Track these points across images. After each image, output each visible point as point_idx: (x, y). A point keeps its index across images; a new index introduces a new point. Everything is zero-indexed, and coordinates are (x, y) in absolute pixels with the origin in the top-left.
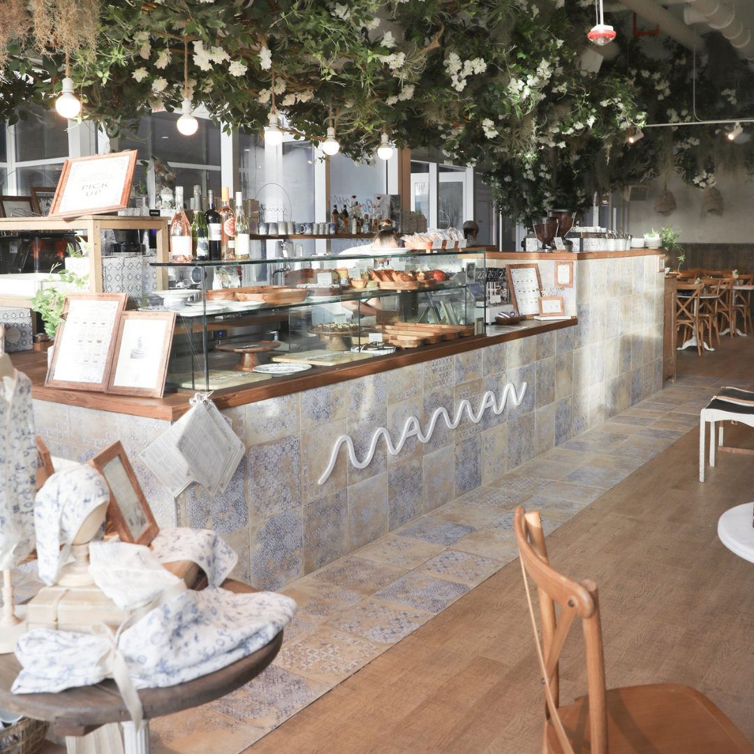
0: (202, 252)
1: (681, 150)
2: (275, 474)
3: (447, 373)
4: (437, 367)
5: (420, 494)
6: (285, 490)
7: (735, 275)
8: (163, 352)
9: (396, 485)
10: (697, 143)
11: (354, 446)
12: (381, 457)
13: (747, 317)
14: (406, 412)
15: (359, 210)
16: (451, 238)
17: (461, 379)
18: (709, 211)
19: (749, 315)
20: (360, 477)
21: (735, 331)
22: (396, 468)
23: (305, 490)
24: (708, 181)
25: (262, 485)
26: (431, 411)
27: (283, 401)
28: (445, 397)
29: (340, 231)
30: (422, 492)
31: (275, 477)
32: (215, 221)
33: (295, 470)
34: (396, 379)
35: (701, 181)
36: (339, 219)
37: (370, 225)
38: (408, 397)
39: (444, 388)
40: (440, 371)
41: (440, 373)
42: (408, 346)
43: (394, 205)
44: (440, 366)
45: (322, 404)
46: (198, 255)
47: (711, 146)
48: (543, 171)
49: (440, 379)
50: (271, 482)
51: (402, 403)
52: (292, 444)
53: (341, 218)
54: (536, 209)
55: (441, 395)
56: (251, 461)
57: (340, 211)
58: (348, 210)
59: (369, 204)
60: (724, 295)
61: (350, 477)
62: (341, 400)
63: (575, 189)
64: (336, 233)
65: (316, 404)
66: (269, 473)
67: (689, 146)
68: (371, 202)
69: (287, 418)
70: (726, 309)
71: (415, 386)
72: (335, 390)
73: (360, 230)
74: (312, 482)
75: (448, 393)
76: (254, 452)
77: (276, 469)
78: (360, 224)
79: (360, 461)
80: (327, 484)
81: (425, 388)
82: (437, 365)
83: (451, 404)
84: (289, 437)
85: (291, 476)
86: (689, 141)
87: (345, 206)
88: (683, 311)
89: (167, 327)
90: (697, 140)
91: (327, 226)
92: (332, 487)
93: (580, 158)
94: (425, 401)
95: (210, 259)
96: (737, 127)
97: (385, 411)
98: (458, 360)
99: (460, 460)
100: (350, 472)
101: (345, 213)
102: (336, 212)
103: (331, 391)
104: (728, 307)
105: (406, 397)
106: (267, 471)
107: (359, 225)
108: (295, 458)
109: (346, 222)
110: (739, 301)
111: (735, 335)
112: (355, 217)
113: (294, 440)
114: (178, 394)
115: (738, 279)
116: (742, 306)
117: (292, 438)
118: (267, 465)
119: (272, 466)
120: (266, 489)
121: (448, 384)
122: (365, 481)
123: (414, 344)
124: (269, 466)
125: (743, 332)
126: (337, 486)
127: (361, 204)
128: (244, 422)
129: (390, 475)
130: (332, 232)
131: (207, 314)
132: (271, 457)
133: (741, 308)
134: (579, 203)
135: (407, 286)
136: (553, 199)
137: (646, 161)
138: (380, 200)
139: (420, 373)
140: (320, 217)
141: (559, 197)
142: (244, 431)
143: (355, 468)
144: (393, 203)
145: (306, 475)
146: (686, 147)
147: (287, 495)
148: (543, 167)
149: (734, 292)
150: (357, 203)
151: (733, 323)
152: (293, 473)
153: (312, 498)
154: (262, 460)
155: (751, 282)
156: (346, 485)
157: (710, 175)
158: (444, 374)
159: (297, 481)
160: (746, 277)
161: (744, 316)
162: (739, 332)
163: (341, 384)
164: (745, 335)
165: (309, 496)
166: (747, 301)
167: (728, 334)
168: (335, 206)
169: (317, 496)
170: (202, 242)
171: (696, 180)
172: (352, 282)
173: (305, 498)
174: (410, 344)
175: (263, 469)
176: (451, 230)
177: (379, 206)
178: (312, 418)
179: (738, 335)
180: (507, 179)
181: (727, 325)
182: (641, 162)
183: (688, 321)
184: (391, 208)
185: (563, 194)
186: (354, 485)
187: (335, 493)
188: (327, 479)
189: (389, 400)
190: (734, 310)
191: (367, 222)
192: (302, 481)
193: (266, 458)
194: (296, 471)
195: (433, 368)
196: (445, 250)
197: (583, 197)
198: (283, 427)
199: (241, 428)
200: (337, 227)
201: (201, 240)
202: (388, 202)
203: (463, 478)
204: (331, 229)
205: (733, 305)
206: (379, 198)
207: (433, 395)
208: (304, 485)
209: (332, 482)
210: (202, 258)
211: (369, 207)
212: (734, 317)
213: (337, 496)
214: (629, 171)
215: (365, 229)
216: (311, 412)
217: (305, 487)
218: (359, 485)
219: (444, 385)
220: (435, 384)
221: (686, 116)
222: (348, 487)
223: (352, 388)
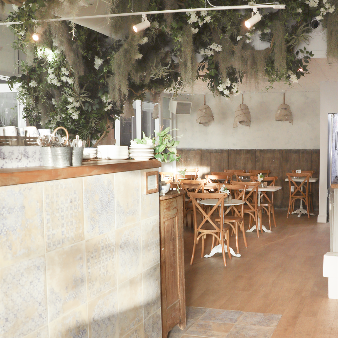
1: (206, 58)
7: (260, 178)
10: (219, 49)
13: (271, 214)
18: (240, 122)
19: (273, 212)
21: (261, 228)
24: (232, 90)
35: (225, 89)
47: (233, 53)
48: (64, 75)
54: (64, 116)
60: (252, 196)
63: (100, 95)
67: (211, 53)
70: (253, 210)
86: (211, 47)
88: (207, 221)
90: (219, 46)
93: (104, 62)
96: (255, 14)
104: (254, 207)
110: (264, 200)
111: (262, 232)
115: (263, 181)
116: (267, 205)
125: (268, 229)
133: (265, 207)
134: (106, 109)
136: (77, 105)
137: (167, 65)
141: (84, 103)
146: (209, 53)
148: (64, 71)
149: (259, 193)
151: (259, 222)
155: (273, 183)
157: (234, 84)
160: (269, 179)
161: (269, 214)
162: (264, 228)
164: (270, 231)
166: (271, 200)
167: (255, 231)
171: (221, 88)
179: (264, 231)
180: (33, 84)
181: (254, 223)
182: (163, 66)
183: (213, 231)
185: (88, 100)
190: (259, 210)
197: (109, 104)
205: (259, 205)
212: (260, 215)
214: (152, 76)
221: (206, 16)
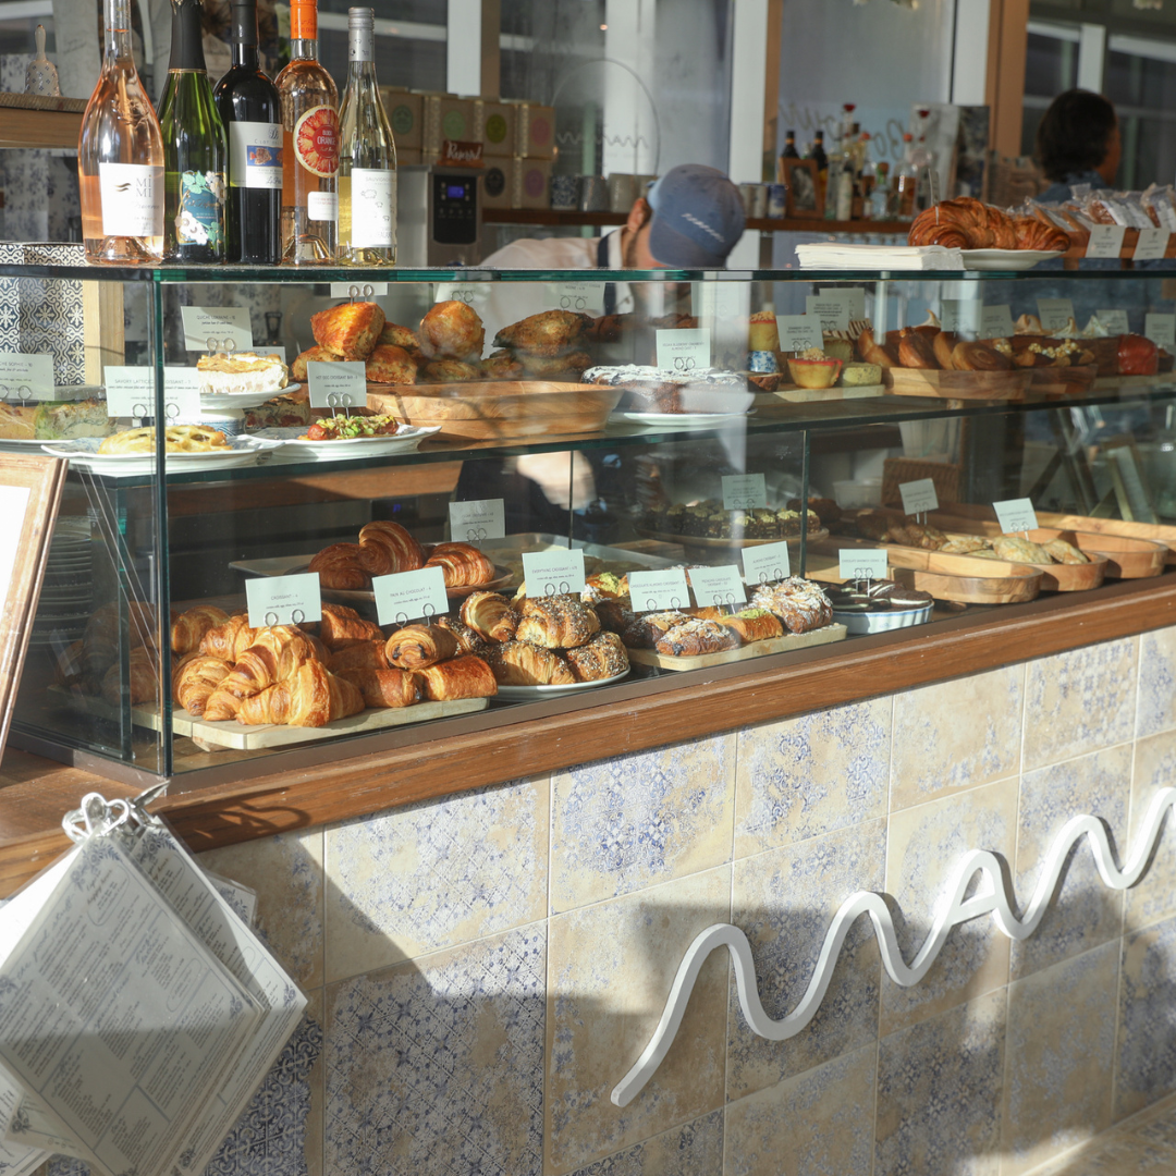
0: (195, 230)
2: (439, 1079)
3: (1113, 695)
4: (1078, 675)
5: (991, 1114)
6: (475, 1135)
8: (10, 612)
9: (908, 1089)
11: (756, 961)
12: (855, 995)
14: (956, 833)
15: (861, 150)
16: (1156, 223)
17: (1160, 718)
20: (776, 1067)
22: (907, 1030)
23: (558, 1129)
25: (385, 1122)
26: (1046, 828)
27: (481, 809)
28: (1100, 778)
29: (799, 210)
30: (1001, 1108)
31: (440, 1089)
32: (254, 114)
33: (522, 1059)
34: (926, 719)
36: (799, 173)
37: (891, 193)
38: (966, 781)
39: (1097, 747)
40: (1088, 688)
41: (1088, 696)
42: (975, 597)
43: (968, 138)
44: (1089, 672)
45: (638, 812)
46: (181, 242)
49: (1087, 719)
50: (423, 1107)
51: (945, 801)
52: (513, 963)
53: (807, 171)
55: (1086, 771)
56: (341, 1035)
57: (804, 150)
58: (830, 148)
59: (896, 134)
61: (737, 1070)
62: (717, 797)
64: (788, 215)
65: (613, 814)
66: (413, 1077)
68: (900, 128)
69: (494, 871)
71: (994, 743)
72: (690, 763)
73: (862, 208)
74: (589, 1096)
75: (1110, 763)
76: (356, 1001)
77: (445, 1058)
78: (862, 190)
79: (776, 1013)
80: (646, 1102)
81: (1031, 750)
82: (1077, 668)
83: (1121, 804)
84: (501, 939)
85: (503, 1081)
87: (820, 135)
89: (31, 513)
91: (761, 194)
92: (666, 1112)
94: (1028, 794)
95: (233, 257)
97: (878, 832)
98: (1153, 652)
99: (1141, 993)
100: (735, 1054)
101: (819, 155)
102: (791, 152)
103: (677, 768)
105: (959, 781)
106: (405, 1069)
107: (860, 193)
108: (523, 1016)
109: (821, 183)
112: (849, 168)
113: (524, 948)
114: (70, 771)
117: (514, 941)
118: (406, 1044)
119: (429, 1049)
120: (399, 1137)
121: (1111, 735)
122: (791, 1084)
123: (999, 592)
124: (415, 1051)
126: (683, 1106)
127: (872, 132)
128: (313, 890)
129: (886, 1057)
130: (776, 210)
131: (171, 468)
132: (423, 1015)
135: (984, 385)
138: (928, 121)
139: (1016, 695)
140: (745, 166)
142: (315, 927)
143: (756, 1037)
144: (967, 130)
145: (567, 1075)
147: (483, 1151)
150: (856, 128)
152: (512, 1068)
153: (584, 1156)
154: (386, 1028)
156: (720, 1098)
158: (1100, 700)
159: (528, 1098)
163: (718, 741)
165: (573, 1149)
168: (791, 135)
169: (606, 1146)
170: (197, 190)
172: (792, 365)
173: (557, 1158)
174: (984, 590)
175: (391, 1065)
176: (1156, 195)
177: (922, 139)
178: (599, 868)
184: (960, 146)
186: (750, 1099)
187: (677, 1129)
188: (649, 1085)
189: (898, 793)
191: (882, 186)
192: (550, 1096)
193: (405, 1022)
194: (523, 1062)
195: (1063, 678)
196: (1128, 262)
198: (480, 903)
199: (299, 913)
200: (791, 194)
201: (193, 183)
202: (950, 127)
203: (1145, 1051)
204: (773, 202)
206: (924, 114)
207: (1056, 772)
208: (557, 1108)
209: (665, 1094)
210: (197, 253)
211: (895, 143)
213: (685, 1140)
215: (877, 207)
216: (597, 844)
217: (560, 1117)
218: (770, 1096)
219: (1099, 738)
220: (1067, 736)
222: (728, 1109)
223: (757, 753)
